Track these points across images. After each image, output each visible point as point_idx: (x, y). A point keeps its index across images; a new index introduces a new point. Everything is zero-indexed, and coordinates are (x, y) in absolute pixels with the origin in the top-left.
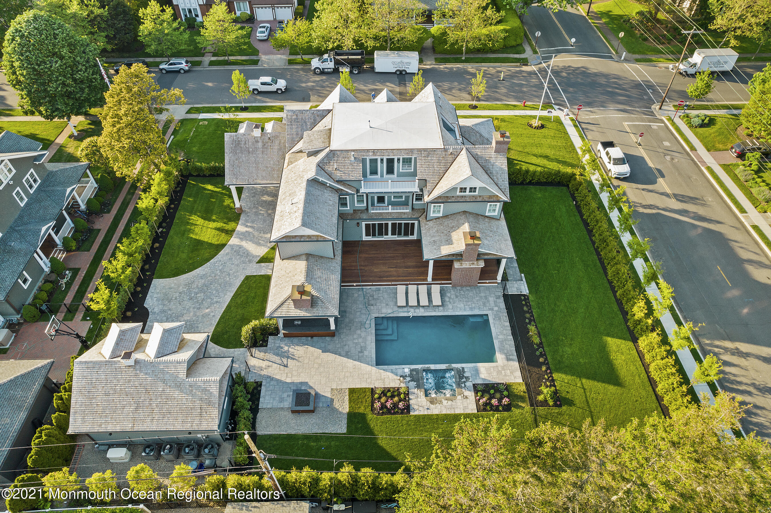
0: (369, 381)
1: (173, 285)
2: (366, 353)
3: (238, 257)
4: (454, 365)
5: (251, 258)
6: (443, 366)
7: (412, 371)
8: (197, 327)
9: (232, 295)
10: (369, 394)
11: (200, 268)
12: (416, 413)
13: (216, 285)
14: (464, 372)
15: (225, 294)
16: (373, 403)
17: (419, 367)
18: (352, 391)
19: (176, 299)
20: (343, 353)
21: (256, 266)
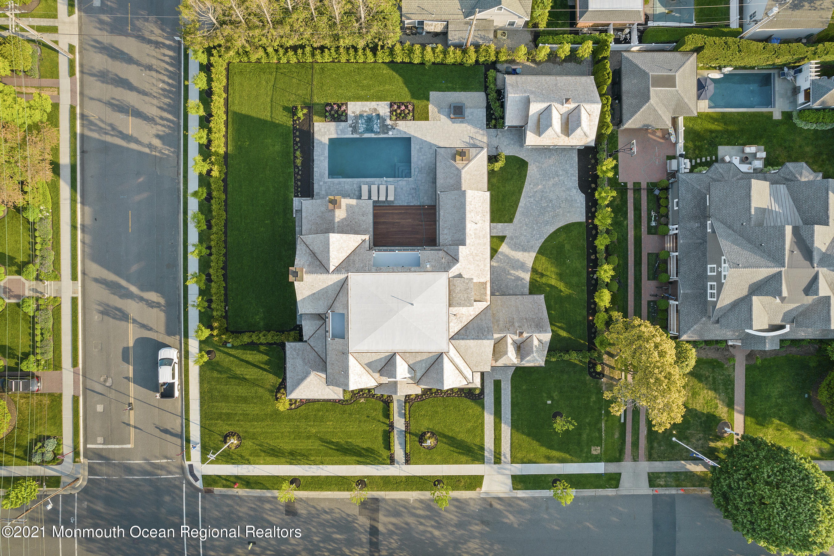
0: (416, 126)
1: (568, 215)
2: (418, 147)
3: (522, 244)
4: (358, 136)
5: (511, 242)
6: (366, 135)
7: (387, 133)
8: (540, 175)
9: (520, 204)
10: (416, 116)
11: (551, 232)
12: (386, 102)
13: (534, 214)
14: (352, 131)
15: (525, 204)
16: (413, 109)
17: (382, 136)
18: (427, 119)
19: (562, 201)
21: (506, 233)
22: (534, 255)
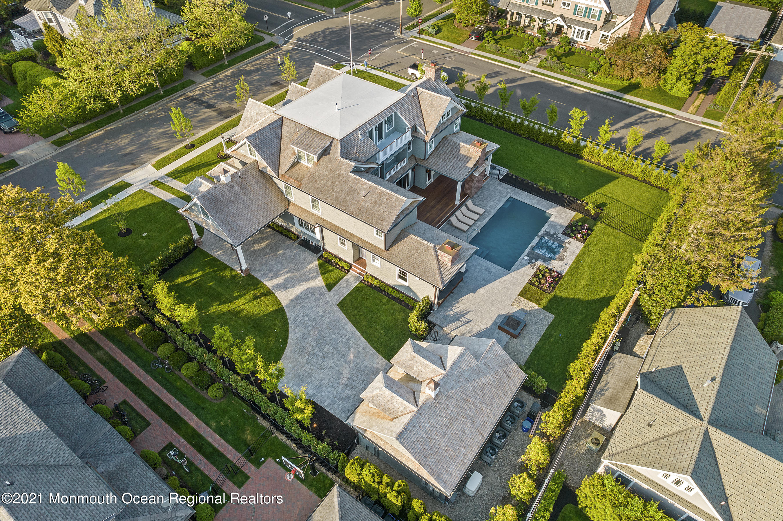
0: (519, 281)
1: (290, 365)
2: (493, 270)
3: (307, 301)
4: (540, 234)
5: (318, 292)
6: (536, 240)
7: (528, 255)
8: (366, 366)
9: (350, 324)
10: (532, 287)
11: (290, 334)
12: (565, 271)
13: (326, 331)
14: (549, 232)
15: (346, 330)
16: (541, 289)
17: (527, 250)
18: (522, 295)
19: (312, 370)
20: (483, 282)
21: (332, 293)
22: (284, 304)
